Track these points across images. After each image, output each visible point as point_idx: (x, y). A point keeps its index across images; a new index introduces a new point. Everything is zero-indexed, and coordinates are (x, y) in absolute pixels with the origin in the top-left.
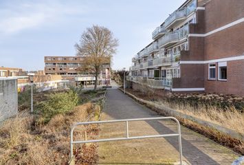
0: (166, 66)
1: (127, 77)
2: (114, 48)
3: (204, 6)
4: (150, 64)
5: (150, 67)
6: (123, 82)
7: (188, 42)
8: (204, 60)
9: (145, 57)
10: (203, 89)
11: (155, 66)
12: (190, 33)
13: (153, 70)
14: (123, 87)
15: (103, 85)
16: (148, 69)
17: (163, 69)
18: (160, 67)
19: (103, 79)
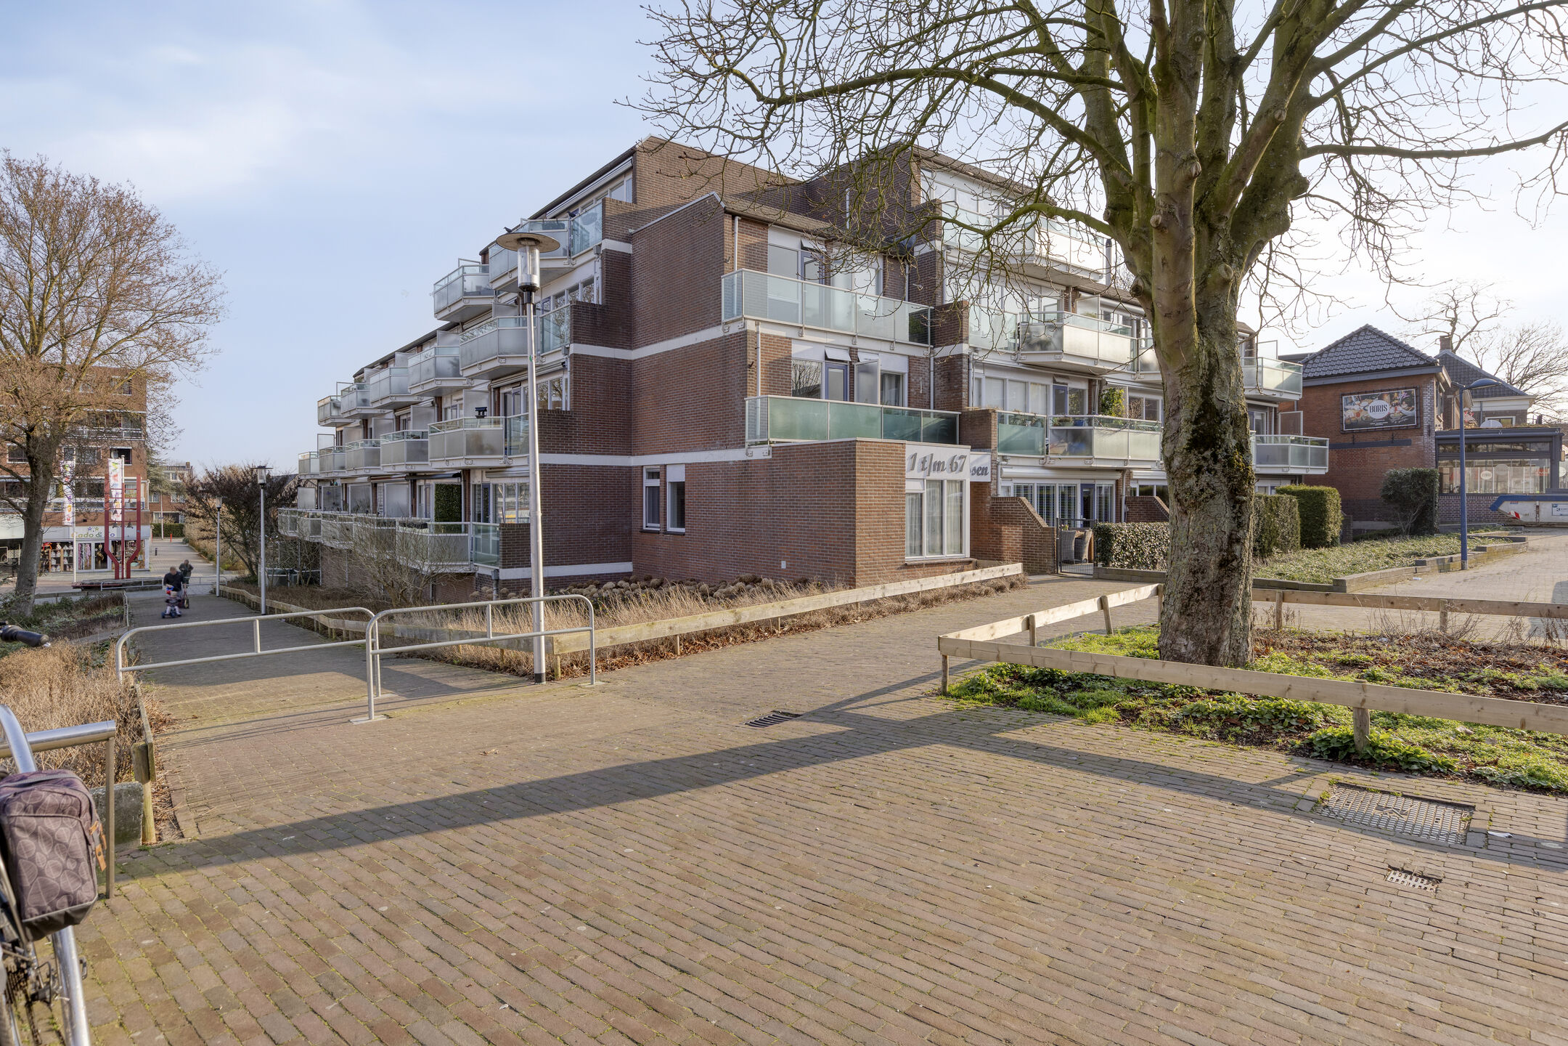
0: (491, 471)
1: (284, 514)
2: (180, 331)
3: (628, 239)
4: (419, 451)
5: (419, 467)
6: (250, 546)
7: (567, 376)
8: (630, 453)
9: (397, 407)
10: (627, 567)
11: (443, 462)
12: (576, 339)
13: (433, 482)
14: (252, 581)
15: (76, 576)
16: (413, 477)
17: (477, 479)
18: (466, 473)
19: (78, 534)
